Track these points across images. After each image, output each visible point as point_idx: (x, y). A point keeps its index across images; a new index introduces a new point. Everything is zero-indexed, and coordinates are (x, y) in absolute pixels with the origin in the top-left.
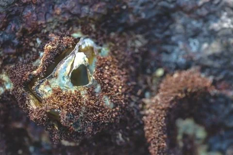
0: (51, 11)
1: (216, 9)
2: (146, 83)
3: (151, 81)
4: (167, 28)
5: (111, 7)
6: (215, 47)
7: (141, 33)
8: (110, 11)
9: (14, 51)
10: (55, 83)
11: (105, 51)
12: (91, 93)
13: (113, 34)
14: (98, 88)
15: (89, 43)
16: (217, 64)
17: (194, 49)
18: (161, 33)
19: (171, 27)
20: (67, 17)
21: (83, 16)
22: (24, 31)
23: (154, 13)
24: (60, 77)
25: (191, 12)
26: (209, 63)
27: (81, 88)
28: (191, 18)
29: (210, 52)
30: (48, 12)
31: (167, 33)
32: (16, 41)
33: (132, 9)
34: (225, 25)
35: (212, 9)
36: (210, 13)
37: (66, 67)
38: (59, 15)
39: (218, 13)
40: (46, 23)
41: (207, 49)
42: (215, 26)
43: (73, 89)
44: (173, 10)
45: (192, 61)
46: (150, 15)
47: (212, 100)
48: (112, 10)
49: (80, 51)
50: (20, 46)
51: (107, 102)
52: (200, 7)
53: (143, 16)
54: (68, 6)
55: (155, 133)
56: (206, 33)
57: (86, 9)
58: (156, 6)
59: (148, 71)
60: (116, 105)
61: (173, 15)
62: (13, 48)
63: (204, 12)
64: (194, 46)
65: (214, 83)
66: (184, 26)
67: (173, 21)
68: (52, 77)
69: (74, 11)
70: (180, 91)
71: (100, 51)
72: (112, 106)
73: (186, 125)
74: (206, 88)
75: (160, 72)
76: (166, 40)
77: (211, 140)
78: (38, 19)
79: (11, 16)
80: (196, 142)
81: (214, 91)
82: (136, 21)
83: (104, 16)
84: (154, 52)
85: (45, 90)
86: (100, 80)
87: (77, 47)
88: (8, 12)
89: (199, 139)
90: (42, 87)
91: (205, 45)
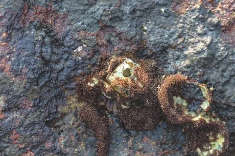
0: (112, 49)
1: (186, 45)
2: (158, 81)
3: (160, 80)
4: (165, 57)
5: (139, 47)
6: (187, 62)
7: (154, 59)
8: (139, 48)
9: (98, 68)
10: (116, 75)
11: (138, 65)
12: (133, 80)
13: (141, 60)
14: (136, 79)
15: (130, 61)
16: (189, 70)
17: (178, 64)
18: (162, 59)
19: (167, 56)
20: (120, 51)
21: (127, 51)
22: (102, 59)
23: (159, 49)
24: (118, 73)
25: (174, 48)
26: (185, 70)
27: (128, 78)
28: (175, 51)
29: (185, 65)
30: (111, 50)
31: (165, 59)
32: (98, 63)
33: (149, 47)
34: (191, 51)
35: (184, 45)
36: (184, 47)
37: (120, 68)
38: (116, 51)
39: (187, 47)
40: (111, 55)
41: (184, 64)
42: (186, 53)
43: (124, 78)
44: (167, 48)
45: (177, 69)
46: (157, 51)
47: (188, 86)
48: (140, 48)
49: (126, 63)
50: (100, 66)
51: (140, 85)
52: (179, 45)
53: (154, 50)
54: (120, 47)
55: (163, 98)
56: (182, 57)
57: (128, 47)
58: (159, 46)
59: (159, 76)
60: (144, 86)
61: (167, 50)
62: (97, 66)
63: (181, 47)
64: (178, 63)
65: (188, 79)
66: (173, 54)
67: (167, 53)
68: (114, 72)
69: (123, 49)
70: (173, 81)
71: (136, 65)
72: (142, 86)
73: (178, 100)
74: (184, 80)
75: (164, 76)
76: (165, 62)
77: (190, 106)
78: (107, 53)
79: (95, 52)
80: (183, 107)
81: (188, 82)
82: (151, 53)
83: (137, 51)
84: (160, 68)
85: (112, 78)
86: (136, 75)
87: (125, 61)
88: (94, 50)
89: (184, 106)
90: (110, 77)
91: (183, 62)
